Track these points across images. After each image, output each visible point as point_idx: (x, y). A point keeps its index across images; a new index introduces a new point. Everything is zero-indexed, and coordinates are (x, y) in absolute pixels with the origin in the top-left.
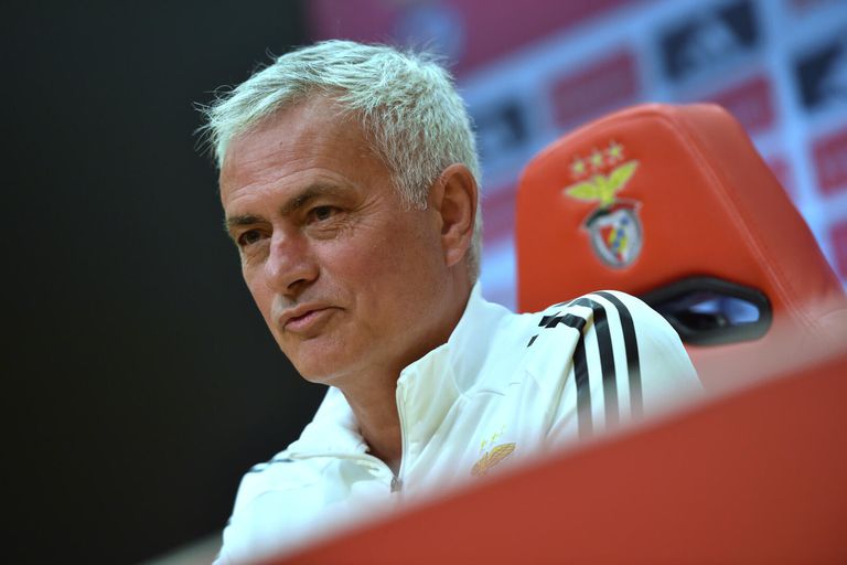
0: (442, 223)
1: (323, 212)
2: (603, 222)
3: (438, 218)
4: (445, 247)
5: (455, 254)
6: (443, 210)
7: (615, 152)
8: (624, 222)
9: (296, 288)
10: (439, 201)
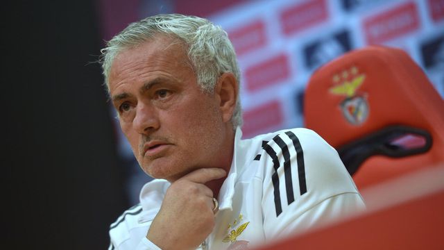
0: (220, 100)
1: (162, 93)
2: (349, 104)
3: (219, 98)
4: (222, 112)
5: (226, 116)
6: (221, 94)
7: (354, 70)
8: (359, 104)
9: (149, 131)
10: (219, 90)
